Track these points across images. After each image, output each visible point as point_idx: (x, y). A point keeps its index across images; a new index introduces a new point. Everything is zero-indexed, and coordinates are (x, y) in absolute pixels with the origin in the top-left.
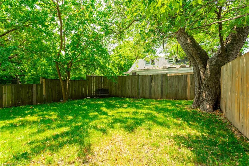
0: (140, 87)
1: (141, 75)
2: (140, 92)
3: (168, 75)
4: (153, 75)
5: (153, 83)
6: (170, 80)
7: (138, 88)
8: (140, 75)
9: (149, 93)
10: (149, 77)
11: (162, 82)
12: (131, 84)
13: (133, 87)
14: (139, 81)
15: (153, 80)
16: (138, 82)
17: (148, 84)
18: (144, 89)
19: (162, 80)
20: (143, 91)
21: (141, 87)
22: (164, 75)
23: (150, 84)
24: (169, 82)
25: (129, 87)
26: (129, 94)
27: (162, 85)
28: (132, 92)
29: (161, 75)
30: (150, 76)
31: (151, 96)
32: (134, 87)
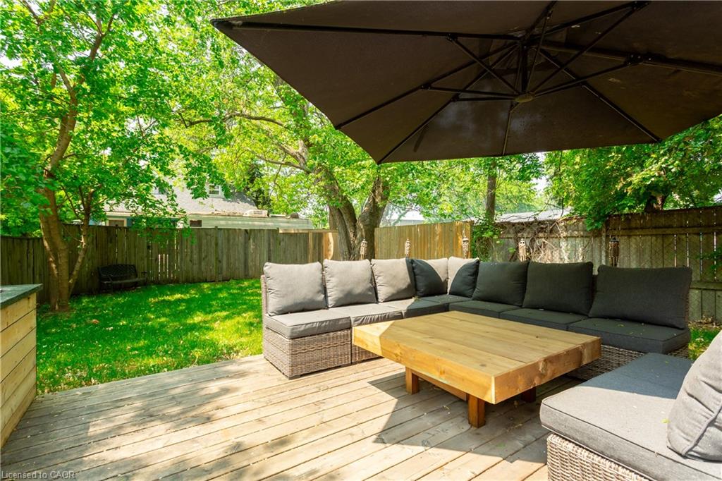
0: (222, 256)
1: (224, 229)
2: (222, 269)
3: (281, 231)
4: (251, 230)
5: (252, 247)
6: (283, 240)
7: (217, 259)
8: (221, 229)
9: (243, 266)
10: (243, 234)
11: (269, 244)
12: (197, 250)
13: (203, 256)
14: (220, 242)
15: (251, 240)
16: (217, 244)
17: (241, 248)
18: (232, 260)
19: (269, 240)
20: (228, 264)
21: (225, 256)
22: (273, 230)
23: (246, 248)
24: (282, 244)
25: (191, 257)
26: (193, 274)
27: (269, 250)
28: (200, 268)
29: (268, 230)
30: (246, 230)
31: (247, 273)
32: (206, 256)
